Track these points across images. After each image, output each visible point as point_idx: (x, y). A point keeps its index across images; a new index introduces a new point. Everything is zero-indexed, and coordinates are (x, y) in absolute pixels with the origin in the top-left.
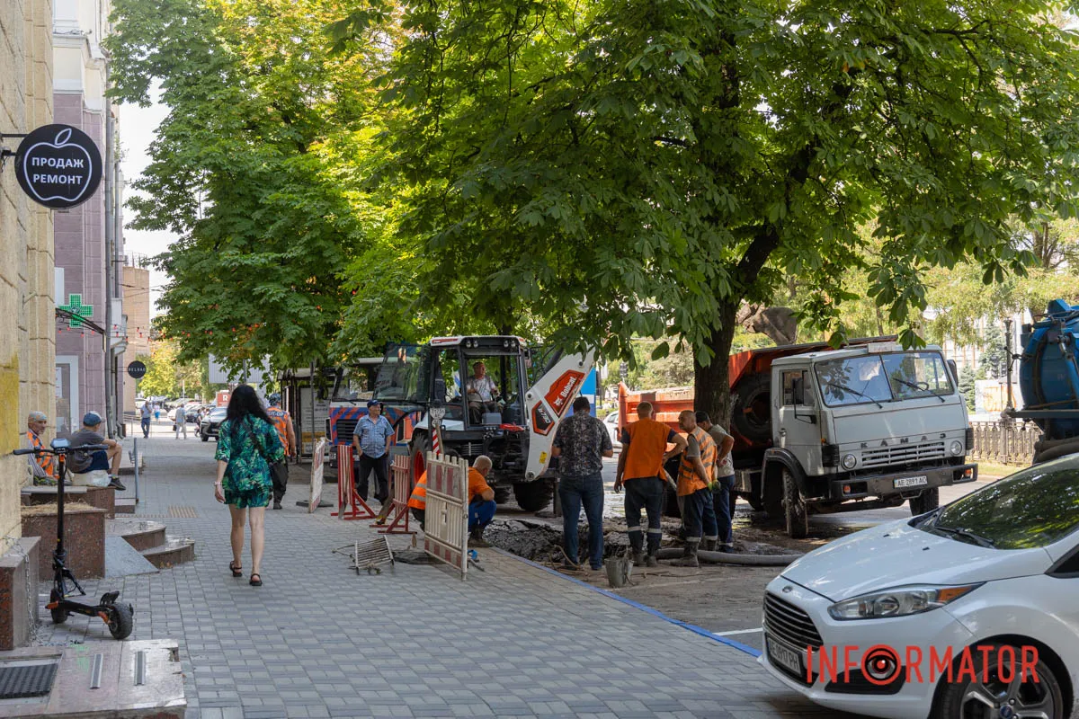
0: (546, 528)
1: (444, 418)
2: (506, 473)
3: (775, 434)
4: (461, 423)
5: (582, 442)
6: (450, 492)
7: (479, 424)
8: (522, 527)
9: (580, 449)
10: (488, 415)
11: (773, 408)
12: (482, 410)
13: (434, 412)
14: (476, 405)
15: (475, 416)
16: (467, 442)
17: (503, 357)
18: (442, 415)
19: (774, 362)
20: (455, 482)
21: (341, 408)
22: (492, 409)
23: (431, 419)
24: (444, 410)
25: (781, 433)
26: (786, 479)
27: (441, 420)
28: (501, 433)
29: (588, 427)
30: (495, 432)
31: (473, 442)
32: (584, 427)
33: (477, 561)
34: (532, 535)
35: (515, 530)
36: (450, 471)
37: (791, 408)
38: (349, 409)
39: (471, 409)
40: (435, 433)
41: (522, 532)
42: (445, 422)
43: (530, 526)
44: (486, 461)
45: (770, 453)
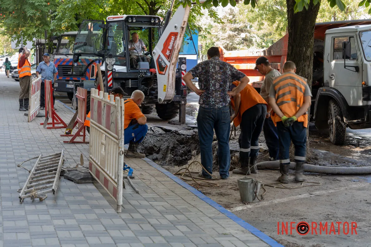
0: (176, 132)
1: (115, 64)
2: (151, 99)
3: (326, 78)
4: (125, 67)
5: (216, 80)
6: (108, 127)
7: (135, 69)
8: (161, 131)
9: (214, 85)
10: (142, 63)
11: (325, 62)
12: (138, 60)
13: (108, 61)
14: (135, 57)
15: (133, 64)
16: (128, 79)
17: (150, 28)
18: (113, 63)
19: (327, 31)
20: (112, 119)
21: (60, 58)
22: (143, 60)
23: (107, 65)
24: (114, 59)
25: (331, 78)
26: (333, 108)
27: (113, 65)
28: (149, 74)
29: (221, 68)
30: (145, 73)
31: (132, 79)
32: (217, 68)
33: (132, 178)
34: (168, 137)
35: (157, 133)
36: (109, 107)
37: (342, 62)
38: (64, 59)
39: (131, 60)
40: (109, 73)
41: (161, 134)
42: (115, 67)
43: (166, 130)
44: (140, 94)
45: (322, 90)
